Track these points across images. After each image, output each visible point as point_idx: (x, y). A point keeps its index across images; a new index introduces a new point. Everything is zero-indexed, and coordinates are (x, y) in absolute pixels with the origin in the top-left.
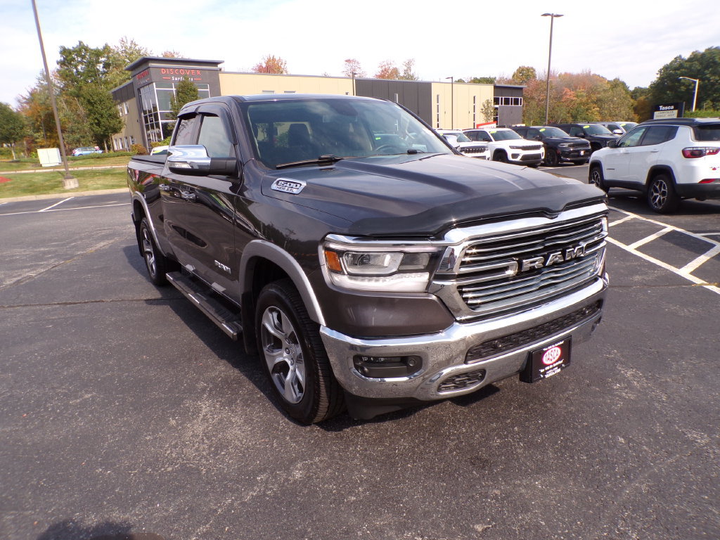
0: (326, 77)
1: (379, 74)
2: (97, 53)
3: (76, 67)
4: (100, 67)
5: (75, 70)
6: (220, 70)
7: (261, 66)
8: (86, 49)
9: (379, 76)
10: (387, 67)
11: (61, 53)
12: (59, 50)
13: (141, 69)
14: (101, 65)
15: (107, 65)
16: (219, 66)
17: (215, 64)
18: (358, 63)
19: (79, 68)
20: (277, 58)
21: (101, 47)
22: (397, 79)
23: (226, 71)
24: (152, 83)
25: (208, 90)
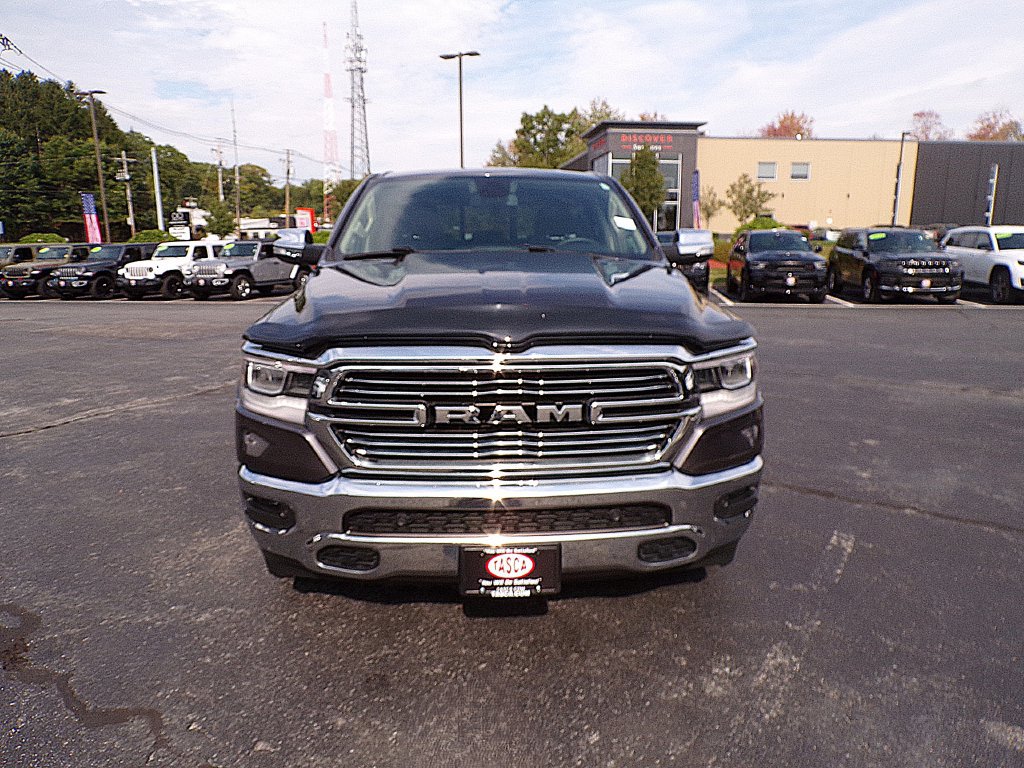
0: (875, 140)
1: (974, 132)
2: (562, 119)
3: (534, 136)
4: (562, 136)
5: (532, 140)
6: (702, 134)
7: (773, 127)
8: (550, 115)
9: (976, 137)
10: (992, 120)
11: (522, 121)
12: (521, 116)
13: (598, 136)
14: (563, 134)
15: (569, 133)
16: (700, 129)
17: (695, 126)
18: (937, 116)
19: (538, 137)
20: (798, 114)
21: (567, 112)
22: (1015, 140)
23: (712, 135)
24: (607, 153)
25: (679, 162)
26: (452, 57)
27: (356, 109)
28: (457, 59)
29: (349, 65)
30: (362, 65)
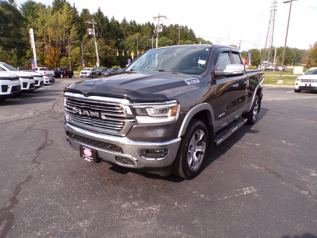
26: (288, 2)
27: (271, 24)
28: (290, 2)
29: (271, 9)
30: (275, 8)
